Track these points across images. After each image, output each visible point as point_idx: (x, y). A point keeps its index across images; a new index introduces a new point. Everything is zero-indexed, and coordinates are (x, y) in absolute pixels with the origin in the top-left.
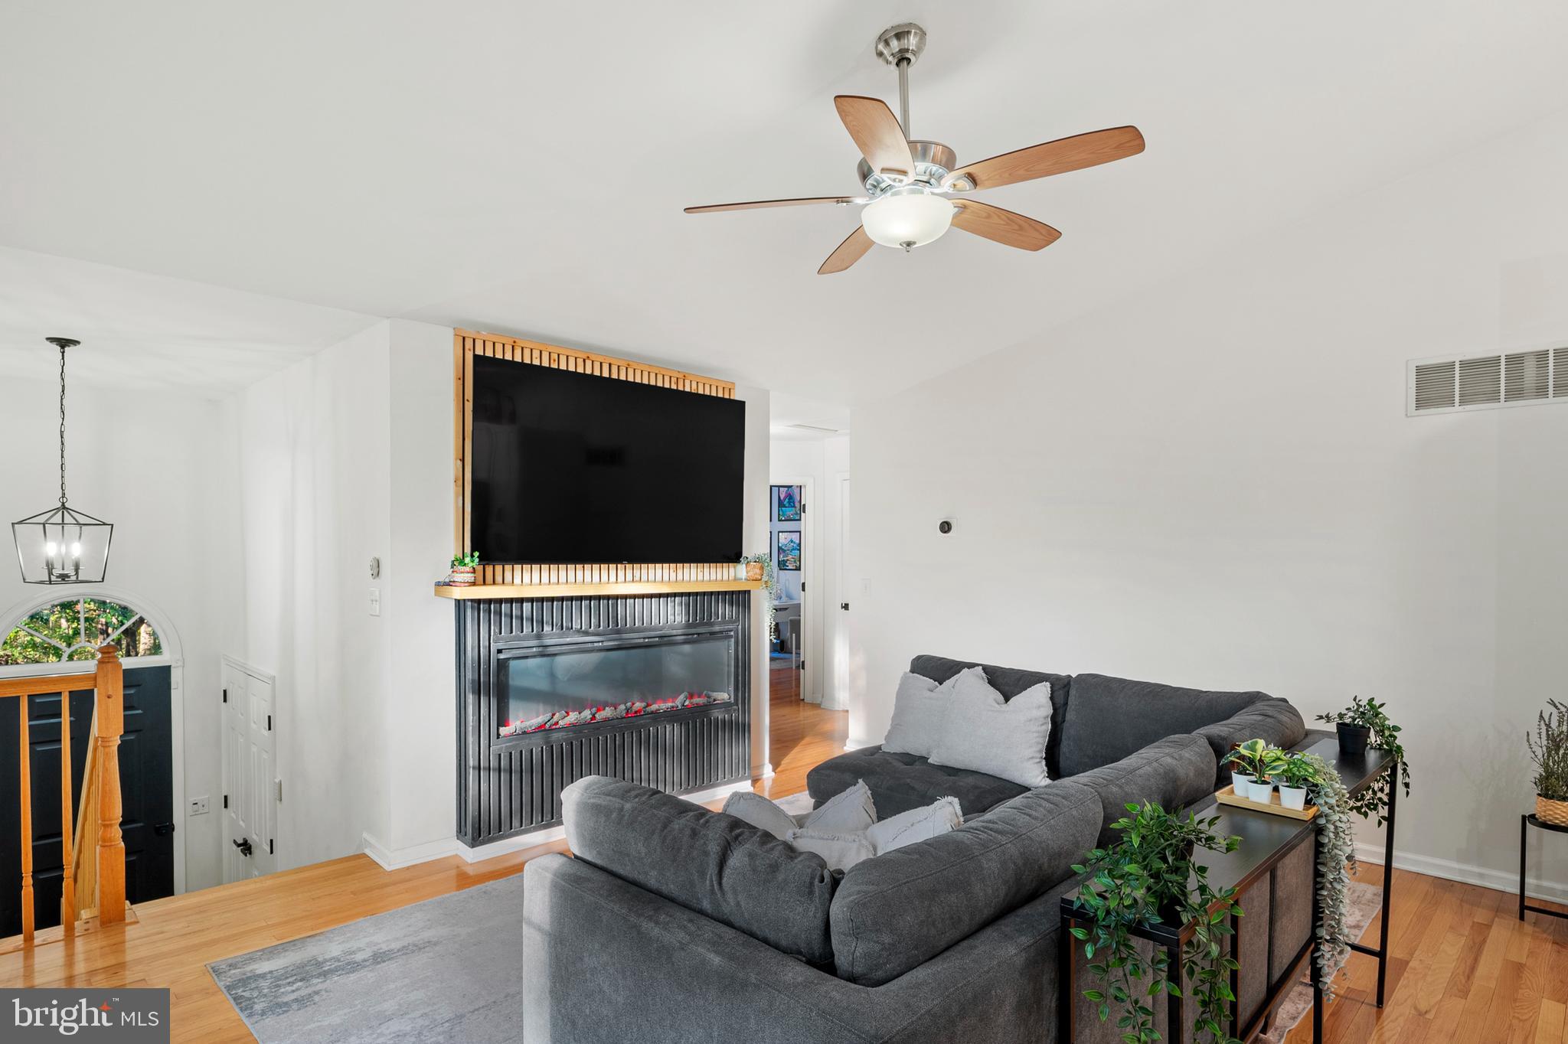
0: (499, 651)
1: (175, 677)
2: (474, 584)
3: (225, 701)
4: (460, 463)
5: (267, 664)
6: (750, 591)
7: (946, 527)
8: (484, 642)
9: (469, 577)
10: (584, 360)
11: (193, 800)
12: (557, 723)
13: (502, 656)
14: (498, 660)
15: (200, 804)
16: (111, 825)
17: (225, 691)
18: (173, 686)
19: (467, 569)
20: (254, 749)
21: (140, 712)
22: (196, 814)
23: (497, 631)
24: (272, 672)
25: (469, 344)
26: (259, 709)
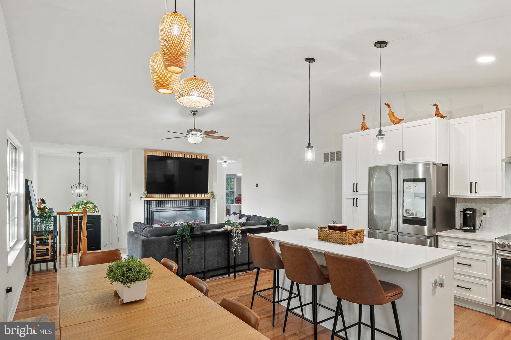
0: (152, 210)
1: (101, 217)
2: (146, 197)
3: (111, 223)
4: (145, 175)
5: (117, 214)
6: (209, 200)
7: (257, 185)
8: (148, 208)
9: (145, 196)
10: (171, 153)
11: (105, 243)
12: (164, 225)
13: (152, 211)
14: (151, 212)
15: (106, 244)
16: (85, 237)
17: (111, 221)
18: (101, 219)
19: (145, 195)
20: (115, 231)
21: (94, 224)
22: (105, 246)
23: (151, 206)
24: (118, 216)
25: (147, 152)
26: (116, 223)
